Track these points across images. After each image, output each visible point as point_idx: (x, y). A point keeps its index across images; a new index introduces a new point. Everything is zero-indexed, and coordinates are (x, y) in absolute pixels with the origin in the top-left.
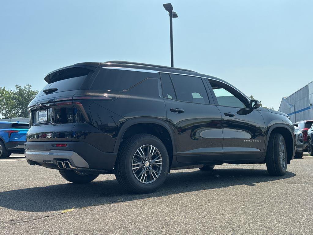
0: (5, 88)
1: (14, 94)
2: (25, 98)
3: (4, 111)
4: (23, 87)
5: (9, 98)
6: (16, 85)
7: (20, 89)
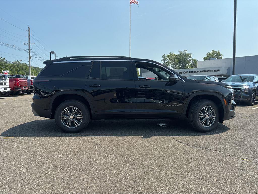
0: (173, 52)
1: (178, 56)
2: (183, 58)
3: (173, 65)
4: (182, 51)
5: (175, 58)
6: (179, 51)
7: (181, 53)
